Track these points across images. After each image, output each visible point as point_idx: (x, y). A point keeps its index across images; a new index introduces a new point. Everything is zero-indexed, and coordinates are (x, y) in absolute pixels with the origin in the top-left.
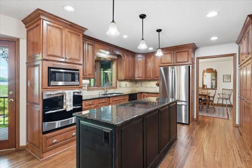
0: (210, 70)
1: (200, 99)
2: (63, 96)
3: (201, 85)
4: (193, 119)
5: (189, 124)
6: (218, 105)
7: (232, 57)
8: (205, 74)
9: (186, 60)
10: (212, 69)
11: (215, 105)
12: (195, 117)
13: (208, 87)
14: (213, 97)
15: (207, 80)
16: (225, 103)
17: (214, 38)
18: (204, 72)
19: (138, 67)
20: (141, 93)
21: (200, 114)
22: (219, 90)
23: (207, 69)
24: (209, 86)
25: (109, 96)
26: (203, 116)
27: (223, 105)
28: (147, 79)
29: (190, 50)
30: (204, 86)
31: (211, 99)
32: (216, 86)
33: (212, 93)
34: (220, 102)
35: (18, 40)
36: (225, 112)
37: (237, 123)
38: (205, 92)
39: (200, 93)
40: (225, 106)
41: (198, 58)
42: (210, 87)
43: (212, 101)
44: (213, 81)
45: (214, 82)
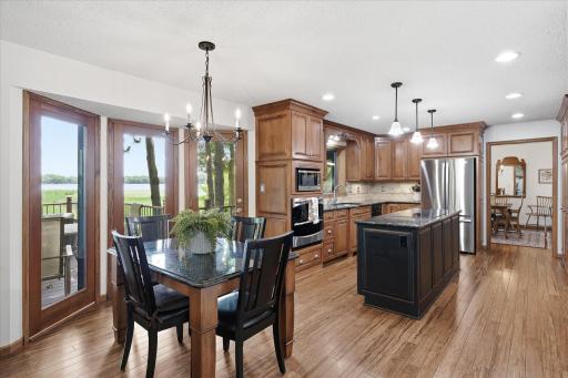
0: (511, 161)
1: (493, 215)
2: (307, 205)
3: (493, 191)
4: (482, 247)
5: (475, 254)
6: (528, 227)
7: (550, 144)
8: (502, 167)
9: (469, 148)
10: (516, 159)
11: (522, 227)
12: (485, 244)
13: (506, 193)
14: (518, 212)
15: (506, 178)
16: (542, 223)
17: (518, 116)
18: (499, 163)
19: (380, 159)
20: (387, 203)
21: (493, 240)
22: (531, 199)
23: (506, 159)
24: (510, 192)
25: (339, 207)
26: (498, 244)
27: (538, 228)
28: (394, 180)
29: (477, 133)
30: (498, 191)
31: (514, 215)
32: (524, 192)
33: (515, 204)
34: (533, 221)
35: (247, 132)
36: (542, 239)
37: (560, 252)
38: (501, 202)
39: (493, 203)
40: (542, 229)
41: (490, 144)
42: (512, 194)
43: (516, 219)
44: (517, 180)
45: (520, 182)
